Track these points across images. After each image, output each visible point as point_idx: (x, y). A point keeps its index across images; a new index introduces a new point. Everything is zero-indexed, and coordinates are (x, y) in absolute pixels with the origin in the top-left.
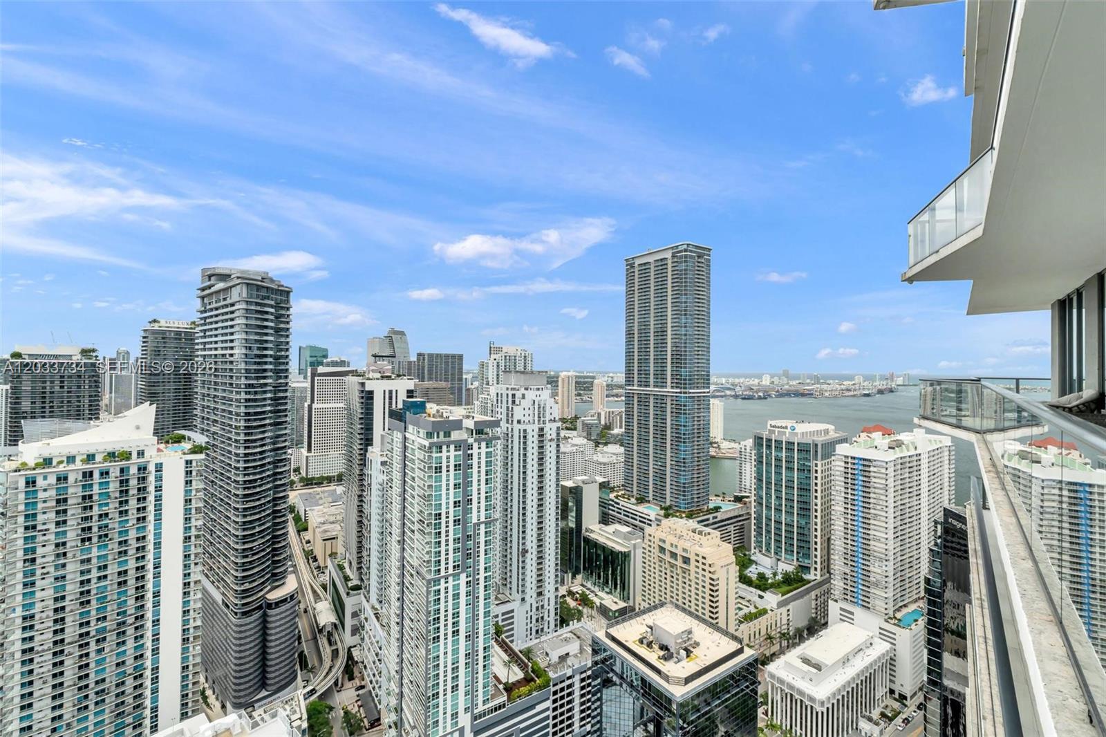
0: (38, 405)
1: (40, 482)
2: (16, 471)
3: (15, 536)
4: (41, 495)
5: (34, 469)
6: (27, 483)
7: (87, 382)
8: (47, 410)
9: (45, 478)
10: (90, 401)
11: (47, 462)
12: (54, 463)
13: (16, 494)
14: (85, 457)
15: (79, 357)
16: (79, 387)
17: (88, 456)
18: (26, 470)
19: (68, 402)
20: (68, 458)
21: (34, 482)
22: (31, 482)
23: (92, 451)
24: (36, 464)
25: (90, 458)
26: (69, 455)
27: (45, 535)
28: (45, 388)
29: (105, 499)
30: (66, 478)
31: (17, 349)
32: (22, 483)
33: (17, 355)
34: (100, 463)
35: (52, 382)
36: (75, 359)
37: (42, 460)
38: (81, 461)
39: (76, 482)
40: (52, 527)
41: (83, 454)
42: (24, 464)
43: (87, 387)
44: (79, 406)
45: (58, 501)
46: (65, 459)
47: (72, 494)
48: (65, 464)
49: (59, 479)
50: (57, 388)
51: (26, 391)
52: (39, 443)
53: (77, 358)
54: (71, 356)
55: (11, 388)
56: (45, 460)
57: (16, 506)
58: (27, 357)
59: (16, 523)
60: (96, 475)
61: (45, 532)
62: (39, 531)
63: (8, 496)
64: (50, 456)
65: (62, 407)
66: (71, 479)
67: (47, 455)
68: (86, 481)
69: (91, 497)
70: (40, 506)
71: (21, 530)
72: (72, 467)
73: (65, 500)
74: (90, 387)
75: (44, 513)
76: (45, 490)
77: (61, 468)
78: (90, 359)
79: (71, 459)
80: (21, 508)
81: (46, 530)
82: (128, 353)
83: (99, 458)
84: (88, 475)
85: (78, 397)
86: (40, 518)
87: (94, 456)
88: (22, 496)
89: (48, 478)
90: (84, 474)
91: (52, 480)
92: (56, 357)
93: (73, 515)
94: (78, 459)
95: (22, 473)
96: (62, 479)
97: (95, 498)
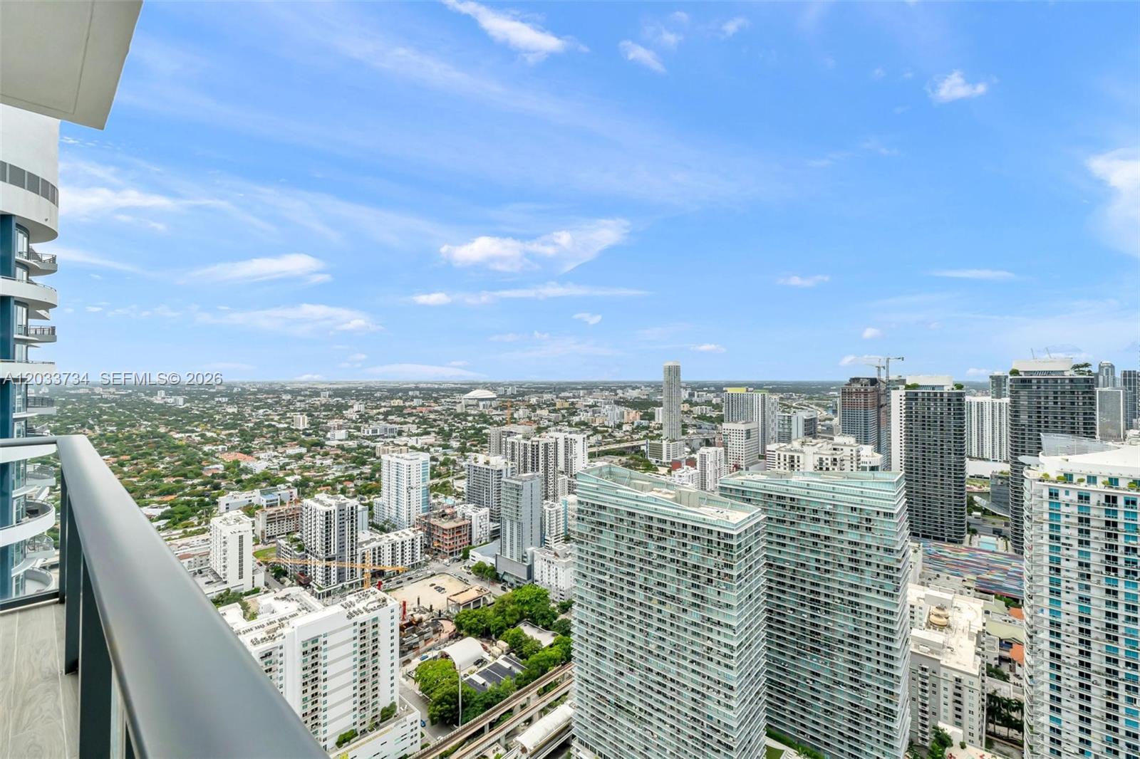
0: (1034, 419)
1: (1062, 496)
2: (1040, 481)
3: (1041, 541)
4: (1064, 509)
5: (1056, 482)
6: (1051, 494)
7: (1081, 398)
8: (1043, 424)
9: (1067, 493)
10: (1085, 419)
11: (1068, 478)
12: (1075, 479)
13: (1042, 502)
14: (1107, 479)
15: (1072, 372)
16: (1073, 403)
17: (1110, 479)
18: (1050, 481)
19: (1062, 418)
20: (1089, 477)
21: (1057, 495)
22: (1053, 494)
23: (1115, 475)
24: (1058, 478)
25: (1113, 482)
26: (1089, 474)
27: (1068, 549)
28: (1039, 403)
29: (1133, 532)
30: (1087, 498)
31: (1015, 367)
32: (1046, 494)
33: (1015, 372)
34: (1124, 489)
35: (1047, 398)
36: (1067, 375)
37: (1062, 475)
38: (1103, 483)
39: (1098, 504)
40: (1075, 544)
41: (1104, 476)
42: (1046, 475)
43: (1081, 404)
44: (1073, 423)
45: (1081, 520)
46: (1086, 478)
47: (1095, 516)
48: (1085, 483)
49: (1080, 497)
50: (1051, 404)
51: (1023, 405)
52: (1059, 458)
53: (1070, 373)
54: (1063, 371)
55: (1011, 401)
56: (1065, 475)
57: (1042, 513)
58: (1022, 374)
59: (1042, 529)
60: (1121, 502)
61: (1068, 548)
62: (1063, 544)
63: (1032, 502)
64: (1071, 473)
65: (1056, 423)
66: (1094, 499)
67: (1068, 471)
68: (1109, 506)
69: (1115, 524)
70: (1063, 519)
71: (1046, 537)
72: (1092, 487)
73: (1088, 521)
74: (1084, 404)
75: (1067, 527)
76: (1067, 505)
77: (1082, 486)
78: (1082, 374)
79: (1092, 479)
80: (1046, 516)
81: (1069, 545)
82: (1112, 367)
83: (1123, 484)
84: (1111, 500)
85: (1073, 413)
86: (1063, 530)
87: (1117, 480)
88: (1046, 506)
89: (1070, 493)
90: (1107, 498)
91: (1074, 496)
92: (1049, 373)
93: (1096, 538)
94: (1099, 480)
95: (1046, 483)
96: (1084, 497)
97: (1121, 527)
